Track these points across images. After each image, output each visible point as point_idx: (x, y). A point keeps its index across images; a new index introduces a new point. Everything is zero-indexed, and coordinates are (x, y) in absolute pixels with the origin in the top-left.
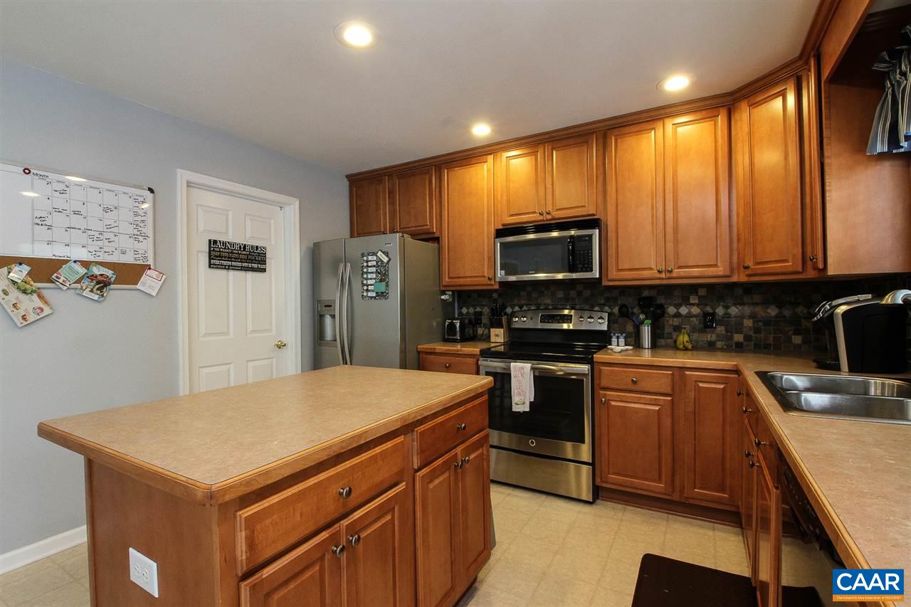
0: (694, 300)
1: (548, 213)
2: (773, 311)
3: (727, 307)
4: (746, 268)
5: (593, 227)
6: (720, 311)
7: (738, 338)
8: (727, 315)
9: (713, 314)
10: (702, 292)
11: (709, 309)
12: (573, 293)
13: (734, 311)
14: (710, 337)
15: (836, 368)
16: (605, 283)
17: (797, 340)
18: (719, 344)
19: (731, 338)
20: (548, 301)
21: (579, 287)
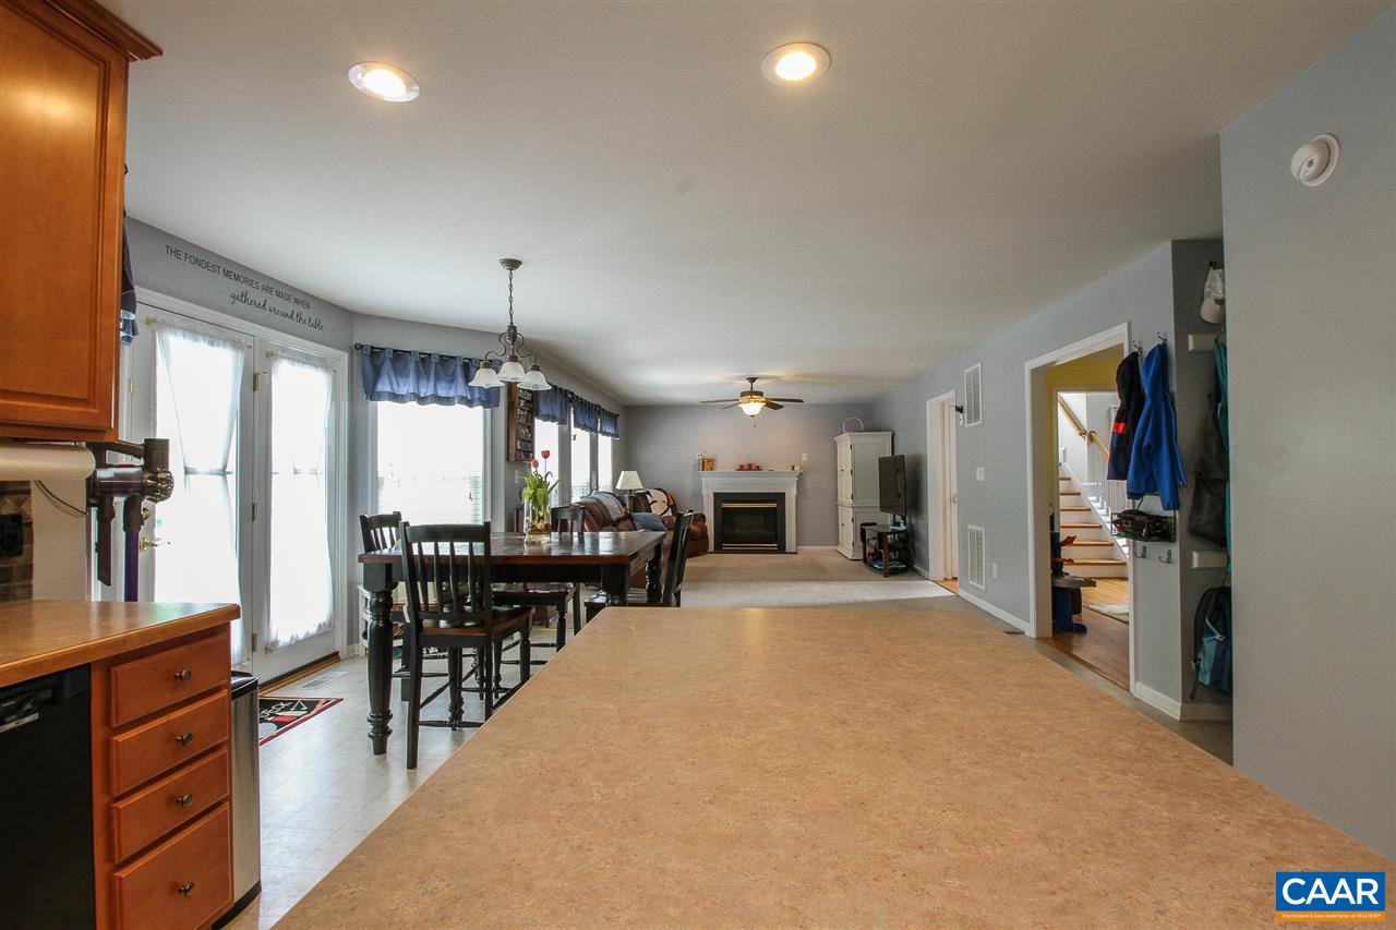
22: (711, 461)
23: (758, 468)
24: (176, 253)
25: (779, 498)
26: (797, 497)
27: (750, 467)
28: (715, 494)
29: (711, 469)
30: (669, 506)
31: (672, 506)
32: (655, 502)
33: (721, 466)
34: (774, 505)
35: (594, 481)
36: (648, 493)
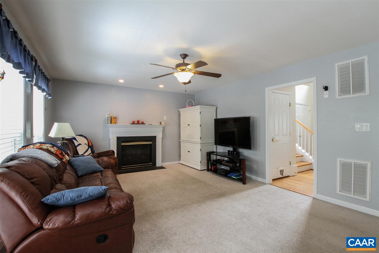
22: (115, 118)
23: (143, 123)
25: (153, 139)
26: (162, 138)
27: (138, 123)
28: (117, 138)
29: (116, 123)
30: (89, 147)
31: (91, 146)
32: (80, 144)
33: (120, 121)
34: (151, 143)
35: (29, 131)
36: (75, 139)
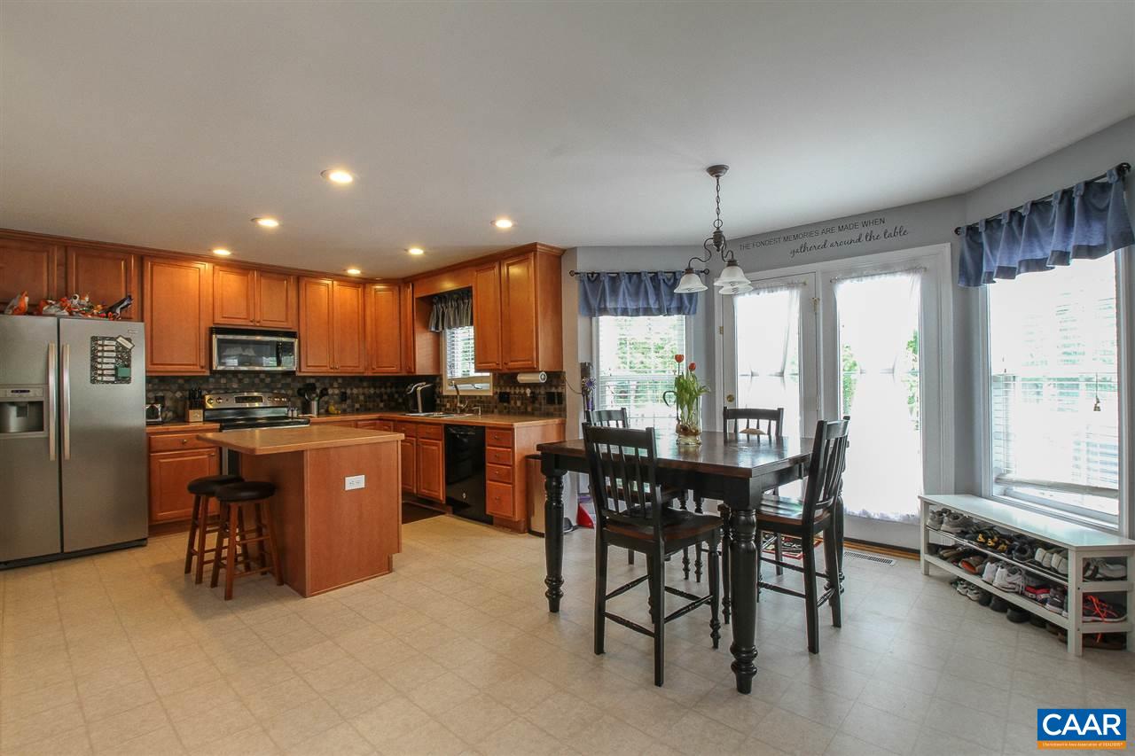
0: (336, 385)
1: (258, 322)
2: (372, 391)
3: (352, 389)
4: (373, 369)
5: (295, 337)
6: (348, 391)
7: (357, 406)
8: (352, 394)
9: (345, 393)
10: (340, 381)
11: (343, 390)
12: (257, 380)
13: (355, 391)
14: (344, 406)
15: (418, 412)
16: (298, 374)
17: (382, 405)
18: (348, 410)
19: (353, 406)
20: (235, 386)
21: (262, 376)
24: (747, 247)
